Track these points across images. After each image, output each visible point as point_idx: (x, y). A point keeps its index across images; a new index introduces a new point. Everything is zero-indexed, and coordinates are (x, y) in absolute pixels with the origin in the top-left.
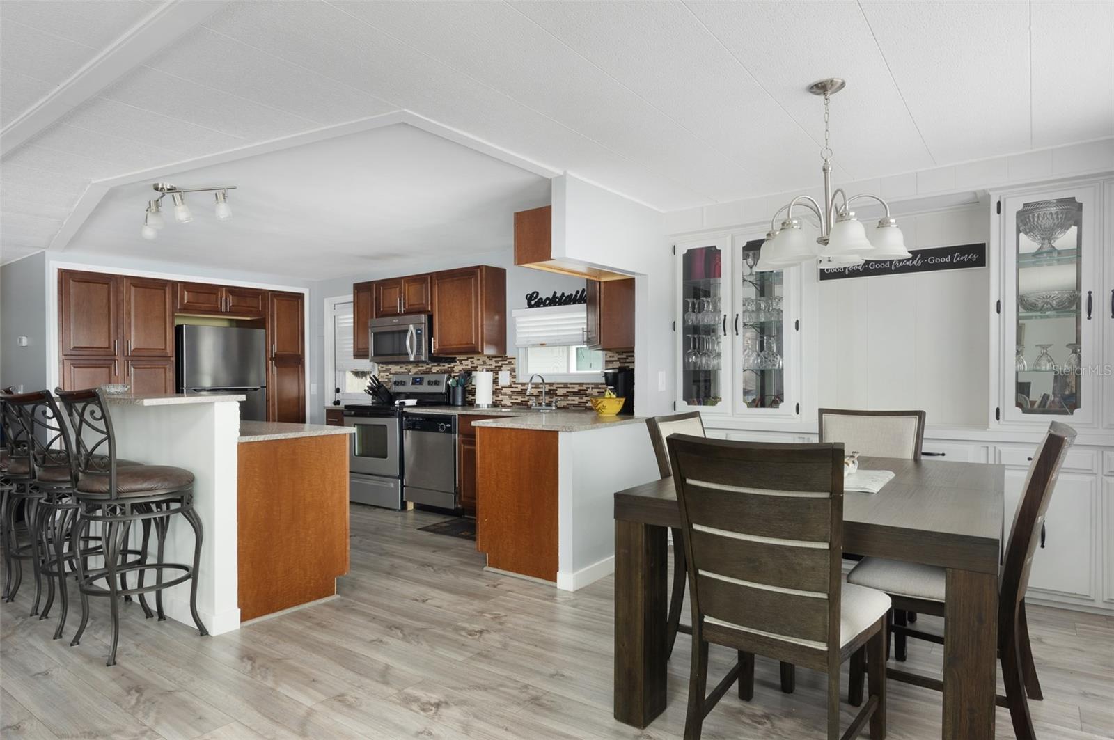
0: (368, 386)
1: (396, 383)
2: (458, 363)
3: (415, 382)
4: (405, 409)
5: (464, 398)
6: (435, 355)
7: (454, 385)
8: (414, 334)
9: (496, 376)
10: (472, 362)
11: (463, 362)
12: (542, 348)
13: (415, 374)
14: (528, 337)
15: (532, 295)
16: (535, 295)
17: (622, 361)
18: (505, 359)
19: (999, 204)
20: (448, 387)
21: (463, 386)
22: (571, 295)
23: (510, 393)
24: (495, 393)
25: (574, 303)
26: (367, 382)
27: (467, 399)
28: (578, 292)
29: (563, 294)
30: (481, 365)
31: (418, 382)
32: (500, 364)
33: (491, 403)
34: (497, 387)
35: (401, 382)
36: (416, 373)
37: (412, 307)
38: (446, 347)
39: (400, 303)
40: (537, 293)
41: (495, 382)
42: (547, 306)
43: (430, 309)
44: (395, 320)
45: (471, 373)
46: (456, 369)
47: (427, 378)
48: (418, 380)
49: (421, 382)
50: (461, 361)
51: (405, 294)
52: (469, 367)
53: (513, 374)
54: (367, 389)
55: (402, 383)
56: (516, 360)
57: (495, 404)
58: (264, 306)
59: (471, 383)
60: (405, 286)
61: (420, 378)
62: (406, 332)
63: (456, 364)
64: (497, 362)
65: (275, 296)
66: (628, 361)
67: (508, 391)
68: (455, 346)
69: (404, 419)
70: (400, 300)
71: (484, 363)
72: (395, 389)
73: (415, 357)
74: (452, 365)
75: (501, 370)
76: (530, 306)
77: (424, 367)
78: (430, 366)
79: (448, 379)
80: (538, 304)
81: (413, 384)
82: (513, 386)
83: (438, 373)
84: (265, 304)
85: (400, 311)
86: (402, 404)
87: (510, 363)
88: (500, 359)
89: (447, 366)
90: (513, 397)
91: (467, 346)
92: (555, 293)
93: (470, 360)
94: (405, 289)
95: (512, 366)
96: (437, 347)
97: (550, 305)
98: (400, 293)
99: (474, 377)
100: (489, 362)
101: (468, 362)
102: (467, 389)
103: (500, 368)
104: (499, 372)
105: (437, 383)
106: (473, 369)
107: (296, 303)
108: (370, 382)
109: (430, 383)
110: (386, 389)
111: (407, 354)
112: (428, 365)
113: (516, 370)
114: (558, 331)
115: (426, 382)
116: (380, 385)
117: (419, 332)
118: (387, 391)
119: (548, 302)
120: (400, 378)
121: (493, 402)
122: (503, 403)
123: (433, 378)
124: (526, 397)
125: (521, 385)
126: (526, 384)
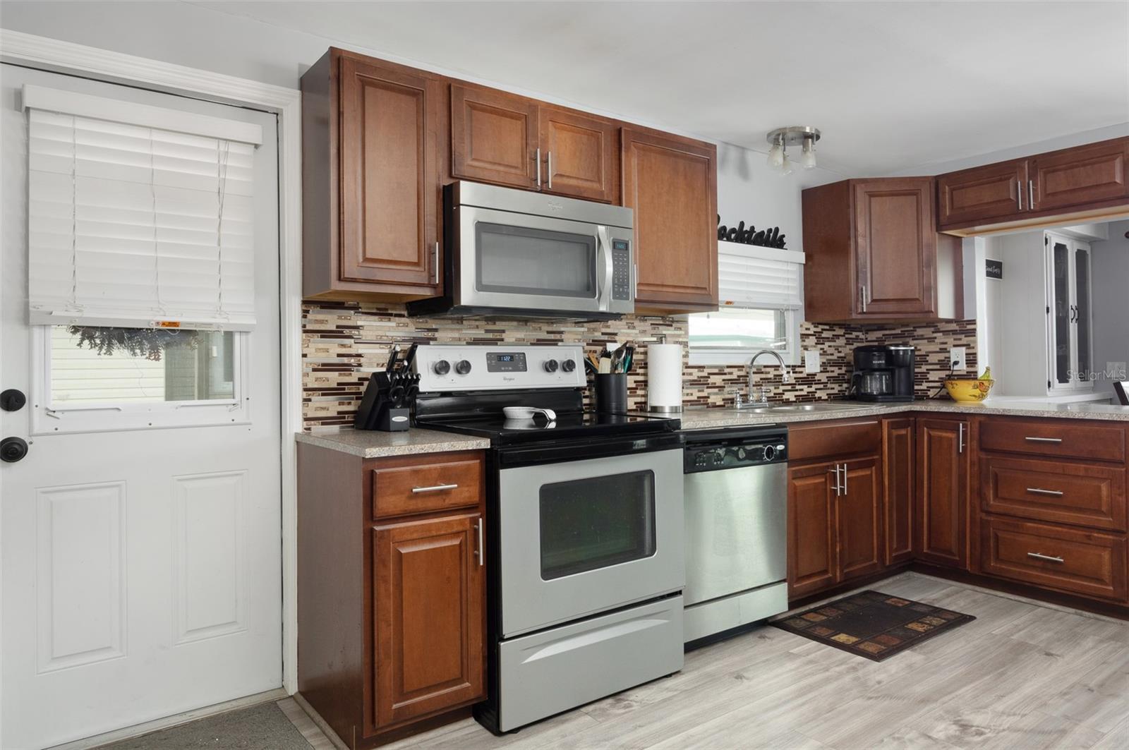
8: (608, 248)
22: (763, 232)
25: (766, 246)
28: (770, 231)
29: (753, 228)
43: (614, 199)
48: (507, 358)
73: (611, 304)
91: (696, 292)
114: (748, 284)
117: (622, 247)
119: (733, 236)
124: (706, 390)
125: (696, 370)
126: (703, 367)
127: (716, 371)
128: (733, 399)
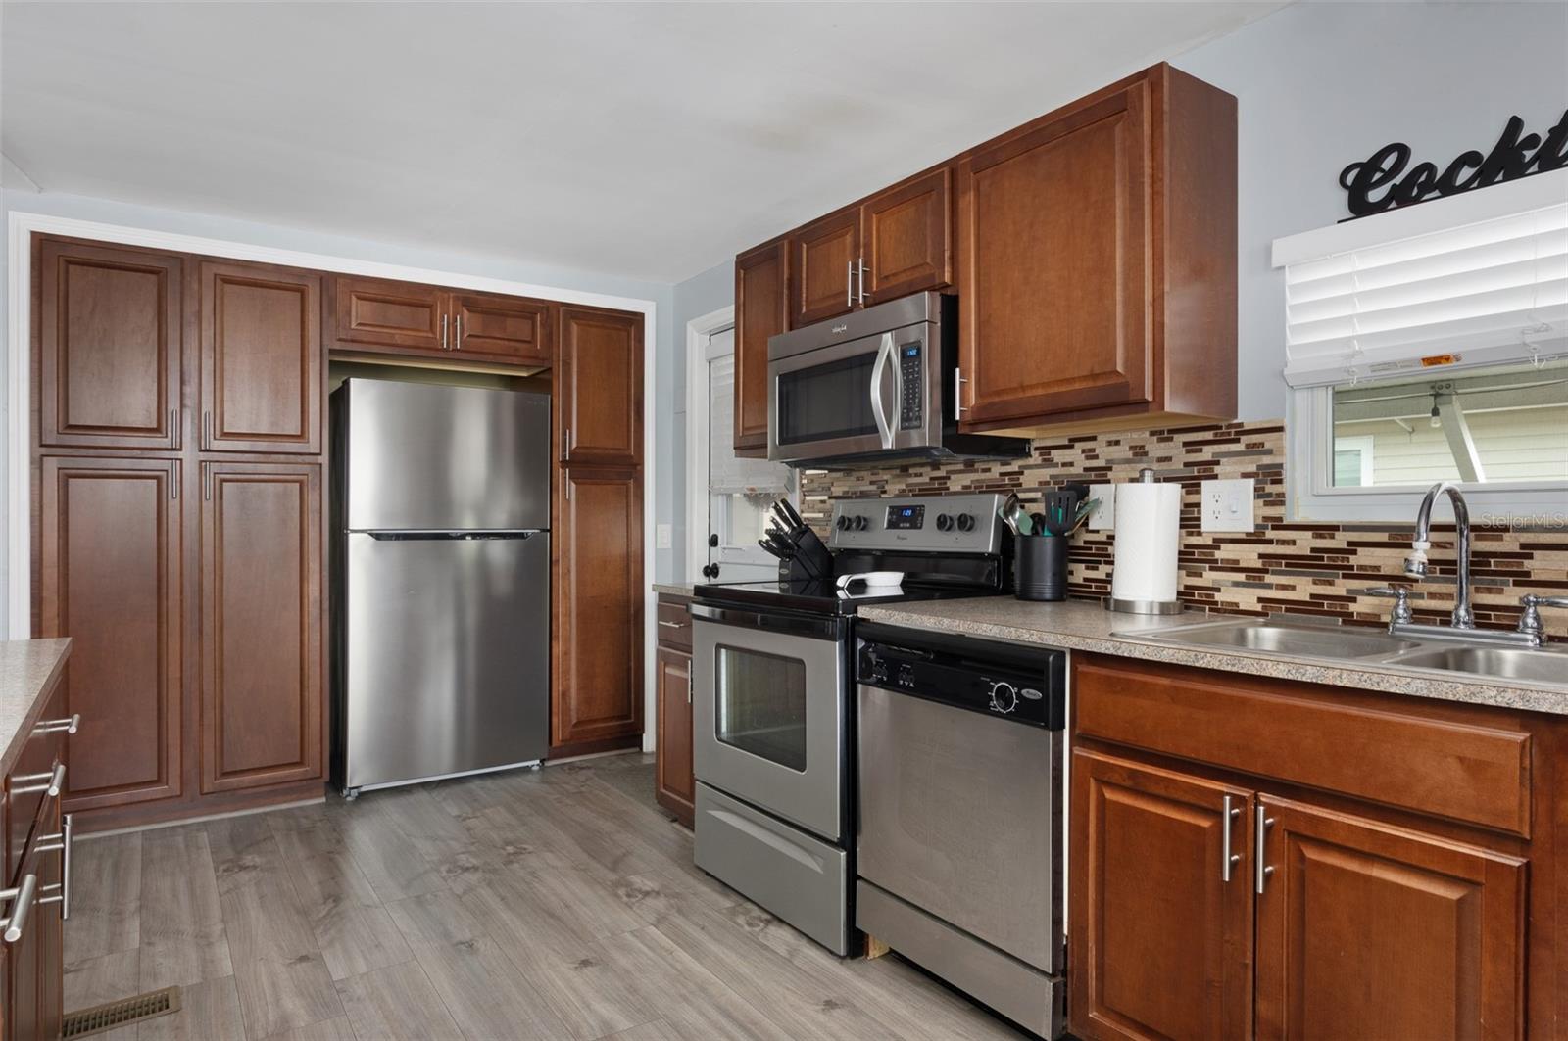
0: (768, 532)
1: (844, 524)
2: (1036, 458)
3: (897, 519)
4: (863, 612)
5: (1061, 575)
6: (963, 430)
7: (1027, 531)
8: (896, 361)
9: (1192, 499)
10: (1090, 454)
11: (1053, 453)
13: (897, 496)
14: (1348, 340)
16: (1387, 164)
18: (1229, 432)
20: (1005, 532)
21: (1058, 534)
23: (1259, 564)
24: (1188, 558)
26: (768, 519)
27: (1072, 579)
30: (1127, 461)
31: (906, 519)
32: (1207, 453)
33: (1171, 597)
34: (1194, 540)
35: (859, 519)
36: (902, 494)
37: (893, 282)
38: (1006, 397)
39: (855, 277)
40: (1403, 151)
41: (1189, 520)
43: (947, 278)
44: (839, 328)
45: (1086, 492)
46: (1030, 479)
47: (933, 508)
48: (908, 513)
49: (915, 520)
50: (1044, 450)
51: (868, 246)
52: (1077, 470)
53: (1270, 488)
54: (766, 537)
55: (862, 524)
56: (1287, 435)
57: (1189, 601)
58: (549, 339)
59: (1086, 524)
60: (868, 220)
61: (913, 508)
62: (870, 358)
63: (1031, 461)
64: (1192, 446)
65: (573, 318)
67: (1249, 556)
68: (1040, 391)
69: (861, 645)
70: (855, 267)
71: (1139, 452)
72: (838, 540)
73: (897, 437)
74: (1015, 467)
75: (1215, 477)
77: (925, 476)
78: (941, 473)
79: (1009, 511)
81: (892, 525)
82: (1270, 534)
83: (966, 490)
84: (551, 333)
85: (855, 301)
86: (859, 586)
87: (1256, 449)
88: (1209, 435)
89: (997, 469)
90: (1269, 578)
91: (1090, 384)
93: (1079, 446)
94: (868, 230)
95: (1267, 460)
96: (973, 402)
98: (856, 246)
99: (1097, 503)
100: (1156, 449)
101: (1075, 455)
102: (1072, 543)
103: (1208, 470)
104: (1205, 484)
105: (966, 523)
106: (1092, 475)
107: (624, 334)
108: (773, 520)
109: (943, 523)
110: (817, 539)
111: (874, 429)
112: (936, 466)
113: (1286, 474)
115: (930, 518)
116: (802, 528)
117: (913, 352)
118: (818, 544)
120: (852, 509)
121: (1179, 593)
122: (1218, 597)
123: (954, 508)
124: (1339, 581)
125: (1309, 534)
126: (1335, 528)
127: (1383, 537)
128: (1449, 613)
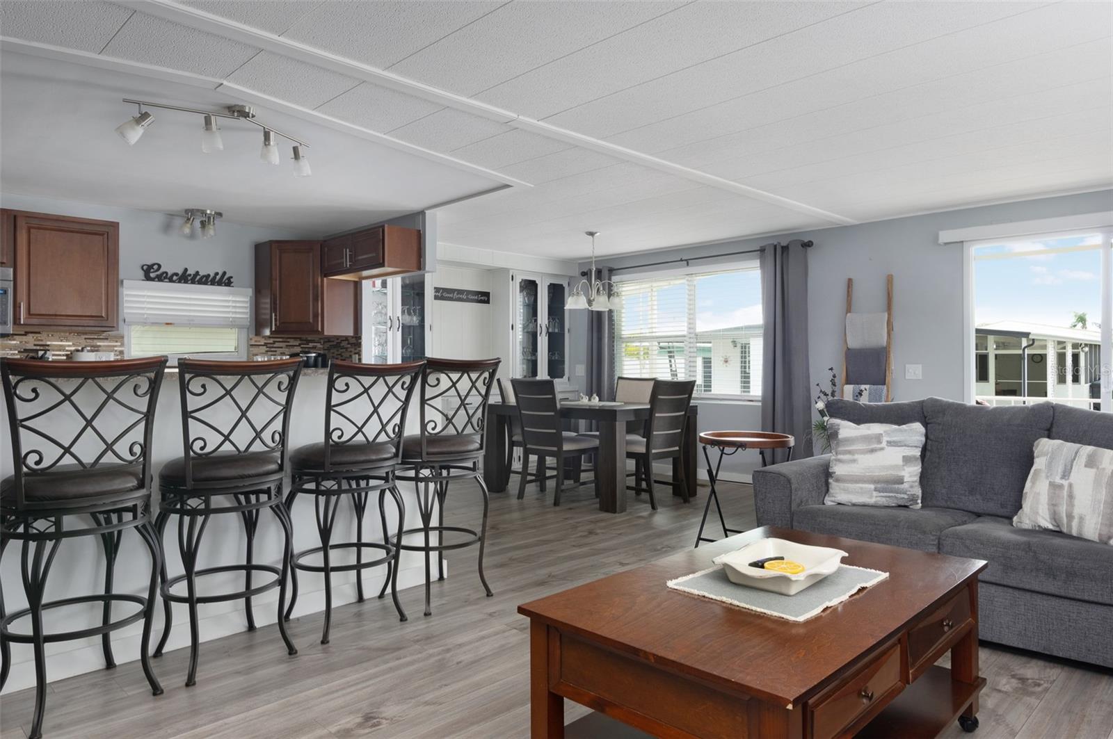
12: (169, 328)
15: (150, 267)
16: (155, 268)
17: (269, 345)
19: (512, 276)
40: (160, 266)
42: (174, 282)
56: (124, 340)
66: (275, 346)
76: (148, 278)
80: (160, 278)
92: (186, 270)
96: (25, 316)
97: (180, 282)
113: (125, 351)
